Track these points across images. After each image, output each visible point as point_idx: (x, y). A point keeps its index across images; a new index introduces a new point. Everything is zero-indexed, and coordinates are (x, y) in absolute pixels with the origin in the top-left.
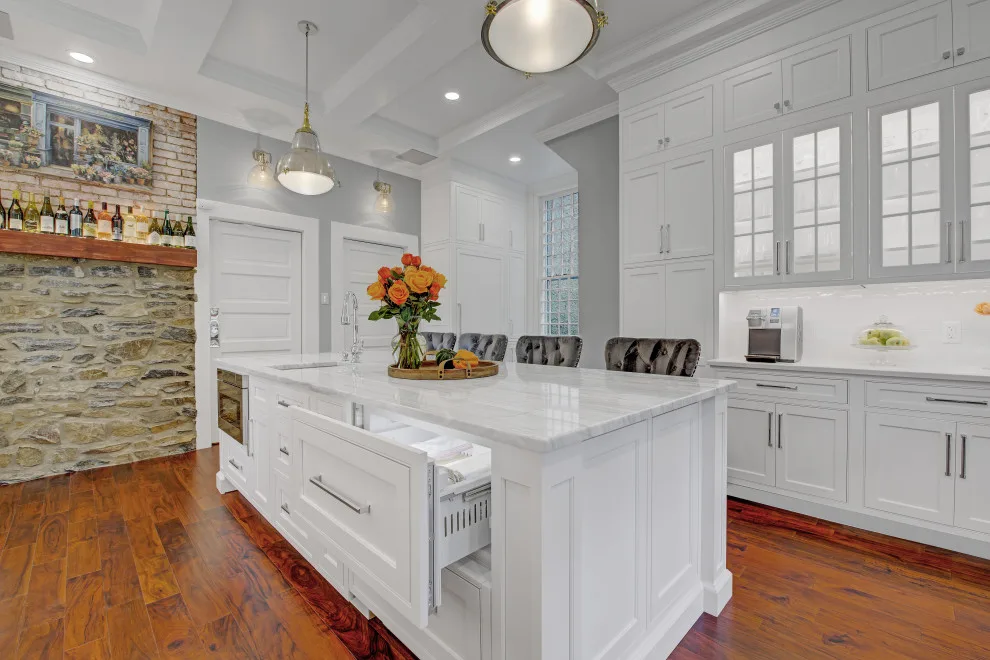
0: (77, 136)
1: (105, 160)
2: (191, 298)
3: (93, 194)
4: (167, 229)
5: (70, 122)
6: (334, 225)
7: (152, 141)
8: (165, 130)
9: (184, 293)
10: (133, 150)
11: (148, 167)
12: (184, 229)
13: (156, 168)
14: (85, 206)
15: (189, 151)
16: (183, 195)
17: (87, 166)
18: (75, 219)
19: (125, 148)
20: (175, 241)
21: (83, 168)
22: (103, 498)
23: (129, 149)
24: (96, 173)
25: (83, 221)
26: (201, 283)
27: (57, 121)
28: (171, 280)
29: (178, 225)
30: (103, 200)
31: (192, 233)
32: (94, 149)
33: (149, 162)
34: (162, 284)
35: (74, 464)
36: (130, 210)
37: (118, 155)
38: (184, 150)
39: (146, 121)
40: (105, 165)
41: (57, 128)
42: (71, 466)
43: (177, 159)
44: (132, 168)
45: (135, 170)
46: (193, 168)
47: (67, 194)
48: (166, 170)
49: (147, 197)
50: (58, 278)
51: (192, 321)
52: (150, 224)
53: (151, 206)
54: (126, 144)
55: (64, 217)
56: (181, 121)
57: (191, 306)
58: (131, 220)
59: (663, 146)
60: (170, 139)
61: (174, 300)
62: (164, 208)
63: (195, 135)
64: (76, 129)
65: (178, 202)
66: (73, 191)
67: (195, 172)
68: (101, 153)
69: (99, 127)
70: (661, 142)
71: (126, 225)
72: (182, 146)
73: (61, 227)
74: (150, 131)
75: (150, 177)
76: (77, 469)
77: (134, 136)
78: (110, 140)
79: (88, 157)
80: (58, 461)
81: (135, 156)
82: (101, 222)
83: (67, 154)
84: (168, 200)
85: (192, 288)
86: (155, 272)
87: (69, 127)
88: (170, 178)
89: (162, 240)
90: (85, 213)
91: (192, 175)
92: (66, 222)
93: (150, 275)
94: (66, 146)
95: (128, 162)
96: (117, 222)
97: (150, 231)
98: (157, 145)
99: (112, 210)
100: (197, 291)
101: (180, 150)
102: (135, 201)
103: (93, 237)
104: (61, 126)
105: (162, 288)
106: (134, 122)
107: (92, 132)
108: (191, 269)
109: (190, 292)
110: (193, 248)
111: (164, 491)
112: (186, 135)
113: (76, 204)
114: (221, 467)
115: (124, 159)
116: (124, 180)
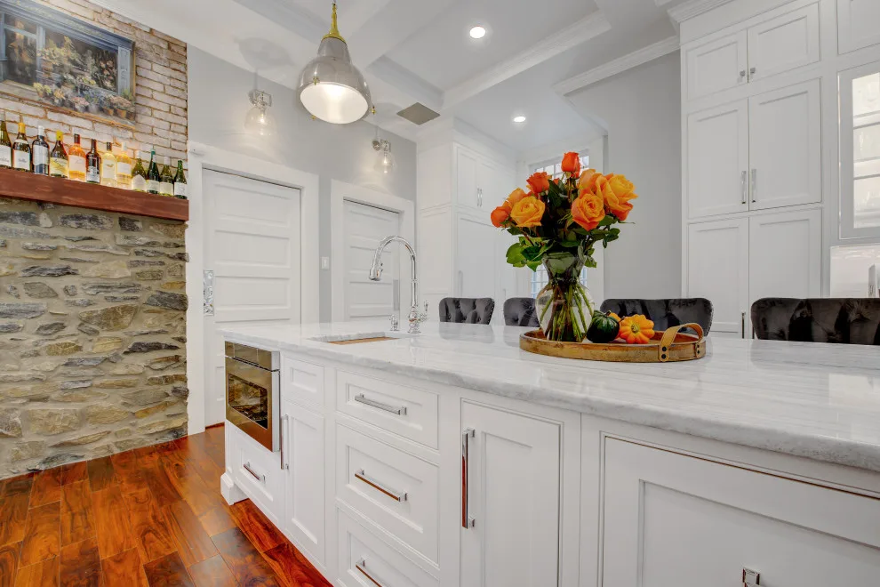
0: (40, 47)
1: (78, 82)
2: (182, 257)
3: (63, 124)
4: (154, 173)
5: (31, 28)
6: (335, 183)
7: (136, 69)
8: (151, 56)
9: (174, 252)
10: (112, 74)
11: (131, 97)
12: (174, 175)
13: (140, 100)
14: (53, 137)
15: (178, 84)
16: (171, 135)
17: (54, 87)
18: (39, 151)
19: (102, 70)
20: (163, 189)
21: (49, 89)
22: (73, 515)
23: (106, 72)
24: (66, 97)
25: (50, 155)
26: (193, 239)
27: (14, 25)
28: (158, 234)
29: (166, 168)
30: (75, 131)
31: (183, 180)
32: (62, 66)
33: (131, 91)
34: (147, 240)
35: (40, 460)
36: (109, 147)
37: (93, 78)
38: (172, 82)
39: (129, 42)
40: (77, 88)
41: (14, 35)
42: (36, 464)
43: (164, 92)
44: (110, 95)
45: (115, 99)
46: (183, 104)
47: (28, 121)
48: (152, 104)
49: (130, 134)
50: (19, 226)
51: (183, 284)
52: (133, 166)
53: (134, 145)
54: (103, 65)
55: (24, 148)
56: (169, 48)
57: (182, 267)
58: (109, 158)
59: (745, 78)
60: (156, 68)
61: (162, 259)
62: (149, 148)
63: (186, 66)
64: (39, 39)
65: (166, 143)
66: (37, 117)
67: (186, 110)
68: (71, 73)
69: (68, 41)
70: (742, 74)
71: (103, 166)
72: (171, 77)
73: (21, 161)
74: (132, 54)
75: (132, 110)
76: (43, 468)
77: (112, 56)
78: (84, 58)
79: (55, 76)
80: (17, 459)
81: (114, 82)
82: (72, 158)
83: (27, 68)
84: (154, 140)
85: (183, 246)
86: (139, 225)
87: (30, 35)
88: (156, 114)
89: (147, 186)
90: (52, 146)
91: (181, 112)
92: (28, 155)
93: (133, 229)
94: (28, 60)
95: (105, 87)
96: (93, 160)
97: (134, 174)
98: (142, 72)
99: (86, 145)
100: (187, 250)
101: (168, 82)
102: (114, 138)
103: (64, 177)
104: (20, 33)
105: (148, 244)
106: (112, 40)
107: (60, 46)
108: (181, 223)
109: (180, 250)
110: (184, 198)
111: (153, 502)
112: (175, 65)
113: (41, 133)
114: (228, 467)
115: (100, 83)
116: (101, 110)
